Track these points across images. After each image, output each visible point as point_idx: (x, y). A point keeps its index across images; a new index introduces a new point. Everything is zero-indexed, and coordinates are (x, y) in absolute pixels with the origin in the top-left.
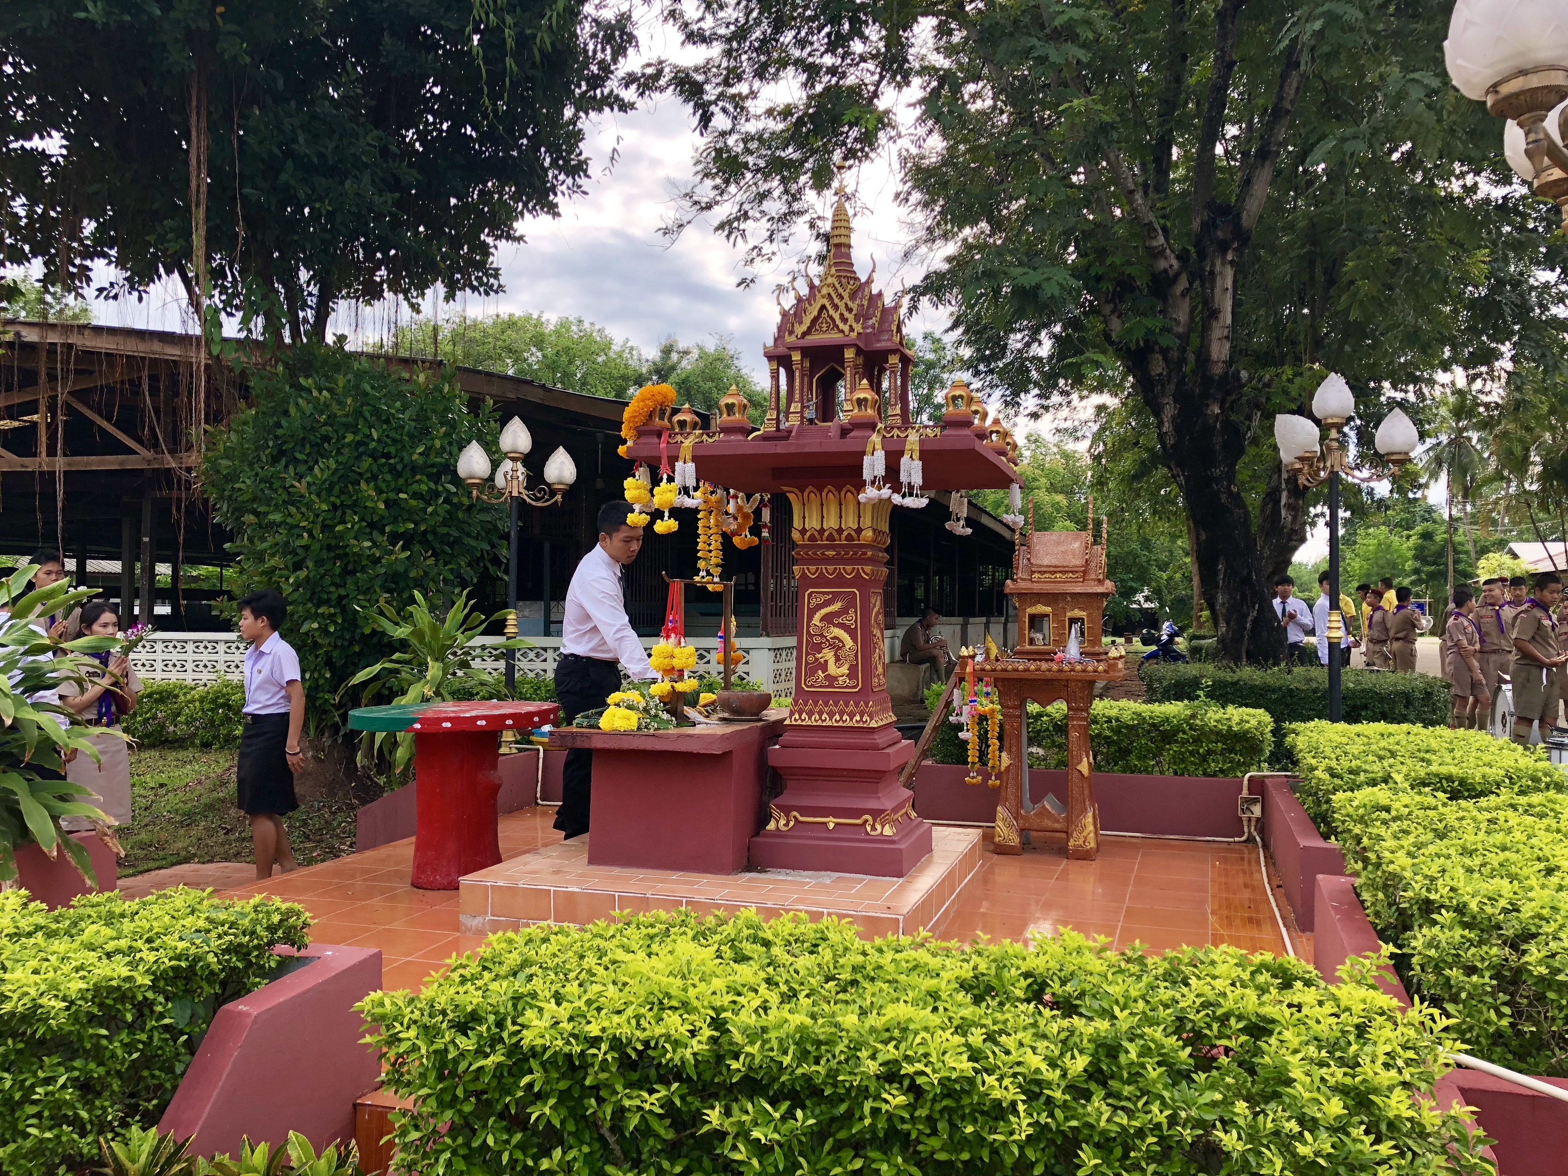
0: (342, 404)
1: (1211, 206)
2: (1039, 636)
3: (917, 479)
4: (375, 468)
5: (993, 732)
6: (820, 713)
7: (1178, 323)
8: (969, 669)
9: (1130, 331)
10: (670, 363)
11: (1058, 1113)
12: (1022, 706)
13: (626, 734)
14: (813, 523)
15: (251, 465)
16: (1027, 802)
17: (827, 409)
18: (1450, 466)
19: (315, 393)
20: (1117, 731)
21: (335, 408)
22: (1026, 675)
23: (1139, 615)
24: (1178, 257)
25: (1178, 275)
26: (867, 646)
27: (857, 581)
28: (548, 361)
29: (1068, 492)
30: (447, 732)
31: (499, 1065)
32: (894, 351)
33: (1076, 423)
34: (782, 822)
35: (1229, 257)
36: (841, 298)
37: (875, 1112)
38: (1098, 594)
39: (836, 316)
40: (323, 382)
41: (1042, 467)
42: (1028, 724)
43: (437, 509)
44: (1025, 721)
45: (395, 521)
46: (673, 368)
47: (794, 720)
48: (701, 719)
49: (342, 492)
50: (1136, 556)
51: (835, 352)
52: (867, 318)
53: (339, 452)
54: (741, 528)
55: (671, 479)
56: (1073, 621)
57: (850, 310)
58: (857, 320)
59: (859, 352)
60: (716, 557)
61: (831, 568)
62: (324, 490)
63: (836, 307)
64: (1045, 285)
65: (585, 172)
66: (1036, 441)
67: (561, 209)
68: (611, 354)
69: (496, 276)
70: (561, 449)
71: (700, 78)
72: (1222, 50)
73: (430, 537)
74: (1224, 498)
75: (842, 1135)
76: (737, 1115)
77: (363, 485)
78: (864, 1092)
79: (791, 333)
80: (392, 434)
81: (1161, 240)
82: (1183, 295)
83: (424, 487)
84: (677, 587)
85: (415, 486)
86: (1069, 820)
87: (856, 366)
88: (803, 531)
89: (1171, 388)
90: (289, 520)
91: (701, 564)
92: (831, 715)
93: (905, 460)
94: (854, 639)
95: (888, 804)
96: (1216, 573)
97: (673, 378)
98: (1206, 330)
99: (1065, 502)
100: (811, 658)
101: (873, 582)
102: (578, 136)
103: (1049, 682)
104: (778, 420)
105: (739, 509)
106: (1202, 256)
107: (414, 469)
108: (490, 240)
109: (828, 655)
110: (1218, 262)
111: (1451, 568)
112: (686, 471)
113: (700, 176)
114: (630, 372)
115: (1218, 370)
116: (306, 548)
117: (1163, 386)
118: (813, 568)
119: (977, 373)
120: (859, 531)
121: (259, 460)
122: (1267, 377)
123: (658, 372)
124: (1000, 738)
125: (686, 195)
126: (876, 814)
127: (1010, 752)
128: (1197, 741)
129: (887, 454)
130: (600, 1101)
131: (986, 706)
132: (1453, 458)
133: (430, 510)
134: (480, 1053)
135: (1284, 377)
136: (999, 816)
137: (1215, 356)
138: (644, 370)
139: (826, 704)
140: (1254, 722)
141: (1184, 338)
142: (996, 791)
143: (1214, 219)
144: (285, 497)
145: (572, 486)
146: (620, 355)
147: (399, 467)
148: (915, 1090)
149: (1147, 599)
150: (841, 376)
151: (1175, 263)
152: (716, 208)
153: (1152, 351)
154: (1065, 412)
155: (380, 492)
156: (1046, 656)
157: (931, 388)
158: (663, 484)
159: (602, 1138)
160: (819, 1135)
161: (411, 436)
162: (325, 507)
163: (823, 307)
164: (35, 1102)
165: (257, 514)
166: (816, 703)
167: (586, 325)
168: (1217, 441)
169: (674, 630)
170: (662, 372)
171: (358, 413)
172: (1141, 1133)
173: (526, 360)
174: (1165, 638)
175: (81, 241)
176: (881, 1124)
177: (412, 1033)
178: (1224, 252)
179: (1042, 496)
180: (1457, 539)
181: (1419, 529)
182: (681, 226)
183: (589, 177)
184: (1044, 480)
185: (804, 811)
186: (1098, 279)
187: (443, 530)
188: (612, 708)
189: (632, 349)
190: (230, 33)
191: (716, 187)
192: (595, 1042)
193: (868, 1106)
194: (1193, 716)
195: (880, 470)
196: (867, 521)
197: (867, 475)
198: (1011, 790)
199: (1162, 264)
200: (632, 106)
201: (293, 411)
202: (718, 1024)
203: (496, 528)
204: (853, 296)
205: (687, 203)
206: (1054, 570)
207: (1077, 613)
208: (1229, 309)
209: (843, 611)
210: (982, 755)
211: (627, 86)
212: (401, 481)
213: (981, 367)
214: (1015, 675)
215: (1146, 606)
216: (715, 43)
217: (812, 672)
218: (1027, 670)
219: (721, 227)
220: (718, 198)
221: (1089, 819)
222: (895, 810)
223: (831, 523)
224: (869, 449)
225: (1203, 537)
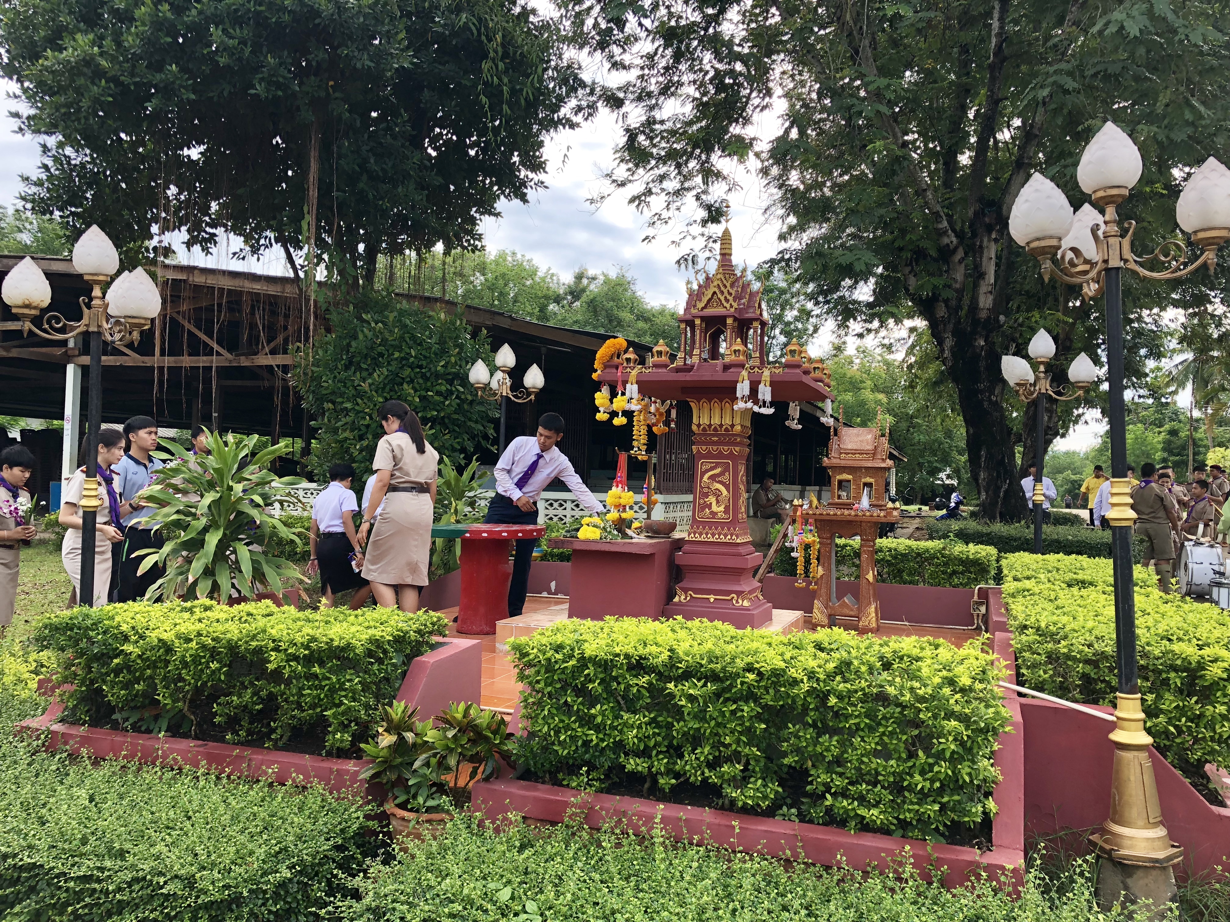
0: (391, 332)
1: (981, 200)
2: (845, 494)
3: (768, 398)
4: (412, 375)
5: (814, 553)
6: (707, 534)
7: (956, 281)
8: (799, 513)
9: (922, 287)
10: (581, 286)
11: (822, 684)
12: (832, 538)
13: (594, 541)
14: (705, 421)
15: (331, 371)
16: (834, 599)
17: (714, 353)
18: (1194, 377)
19: (373, 325)
20: (895, 557)
21: (387, 335)
22: (834, 518)
23: (942, 489)
24: (957, 236)
25: (956, 248)
26: (736, 496)
27: (731, 456)
28: (488, 284)
29: (888, 391)
30: (485, 539)
31: (573, 666)
32: (756, 320)
33: (892, 341)
34: (683, 597)
35: (994, 236)
36: (725, 287)
37: (742, 683)
38: (881, 468)
39: (722, 298)
40: (376, 317)
41: (868, 372)
42: (837, 553)
43: (451, 403)
44: (834, 549)
45: (424, 409)
46: (583, 290)
47: (692, 538)
48: (634, 535)
49: (391, 390)
50: (941, 443)
51: (721, 320)
52: (741, 299)
53: (389, 364)
54: (658, 421)
55: (623, 394)
56: (865, 484)
57: (730, 294)
58: (735, 301)
59: (735, 319)
60: (643, 439)
61: (715, 448)
62: (379, 389)
63: (722, 293)
64: (856, 264)
65: (544, 169)
66: (864, 352)
67: (528, 197)
68: (537, 279)
69: (480, 240)
70: (535, 366)
71: (621, 95)
72: (992, 91)
73: (446, 421)
74: (986, 404)
75: (727, 695)
76: (680, 687)
77: (405, 386)
78: (738, 675)
79: (695, 306)
80: (424, 352)
81: (945, 224)
82: (960, 262)
83: (443, 388)
84: (623, 458)
85: (438, 387)
86: (859, 609)
87: (733, 328)
88: (699, 425)
89: (951, 326)
90: (357, 408)
91: (635, 443)
92: (713, 535)
93: (761, 387)
94: (729, 491)
95: (747, 589)
96: (979, 457)
97: (584, 298)
98: (976, 286)
99: (885, 400)
100: (702, 501)
101: (740, 456)
102: (541, 144)
103: (850, 522)
104: (685, 359)
105: (657, 409)
106: (974, 235)
107: (438, 376)
108: (477, 216)
109: (712, 499)
110: (985, 240)
111: (1191, 458)
112: (632, 389)
113: (618, 161)
114: (551, 293)
115: (983, 315)
116: (368, 426)
117: (945, 325)
118: (704, 447)
119: (817, 303)
120: (733, 426)
121: (337, 368)
122: (1021, 319)
123: (571, 293)
124: (818, 559)
125: (607, 175)
126: (739, 593)
127: (823, 567)
128: (946, 564)
129: (751, 382)
130: (619, 683)
131: (810, 538)
132: (1197, 372)
133: (447, 403)
134: (564, 661)
135: (1033, 320)
136: (815, 606)
137: (981, 305)
138: (561, 292)
139: (710, 529)
140: (984, 553)
141: (960, 292)
142: (814, 592)
143: (983, 210)
144: (353, 392)
145: (542, 390)
146: (543, 279)
147: (428, 375)
148: (760, 674)
149: (949, 477)
150: (723, 332)
151: (954, 239)
152: (629, 186)
153: (938, 300)
154: (883, 332)
155: (416, 391)
156: (849, 506)
157: (783, 309)
158: (619, 396)
159: (618, 702)
160: (717, 695)
161: (436, 354)
162: (381, 400)
163: (715, 293)
164: (346, 690)
165: (333, 403)
166: (704, 528)
167: (519, 256)
168: (982, 364)
169: (621, 482)
170: (576, 293)
171: (402, 338)
172: (856, 691)
173: (472, 282)
174: (953, 505)
175: (210, 215)
176: (745, 687)
177: (535, 651)
178: (990, 232)
179: (868, 395)
180: (1198, 435)
181: (1167, 427)
182: (602, 198)
183: (546, 172)
184: (869, 382)
185: (696, 591)
186: (901, 249)
187: (456, 416)
188: (585, 527)
189: (553, 275)
190: (336, 99)
191: (629, 170)
192: (618, 655)
193: (739, 681)
194: (944, 549)
195: (747, 392)
196: (737, 420)
197: (739, 394)
198: (823, 590)
199: (946, 240)
200: (578, 125)
201: (361, 336)
202: (671, 650)
203: (487, 415)
204: (732, 286)
205: (608, 182)
206: (855, 452)
207: (869, 480)
208: (993, 272)
209: (722, 474)
210: (807, 571)
211: (576, 114)
212: (429, 384)
213: (821, 299)
214: (828, 518)
215: (948, 482)
216: (632, 70)
217: (703, 509)
218: (835, 515)
219: (632, 201)
220: (630, 178)
221: (872, 609)
222: (751, 592)
223: (716, 421)
224: (740, 379)
225: (971, 431)
